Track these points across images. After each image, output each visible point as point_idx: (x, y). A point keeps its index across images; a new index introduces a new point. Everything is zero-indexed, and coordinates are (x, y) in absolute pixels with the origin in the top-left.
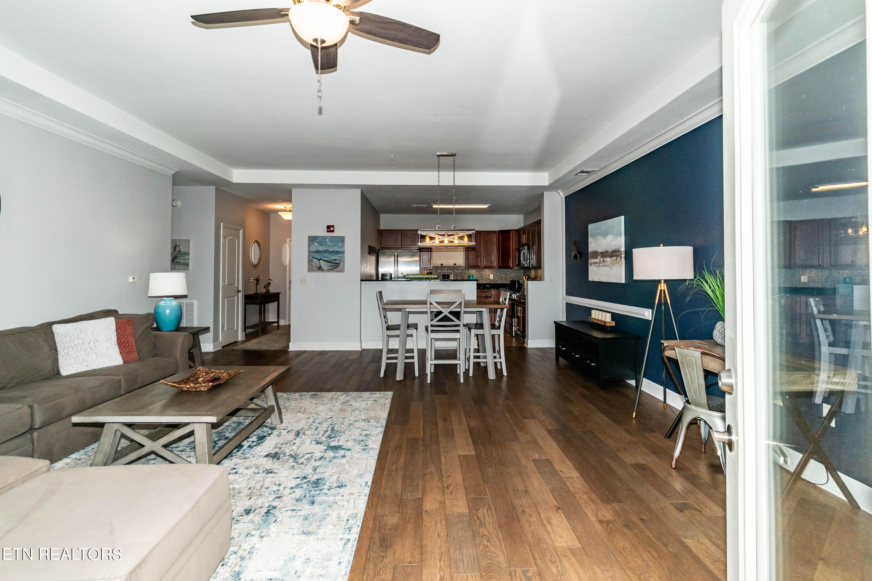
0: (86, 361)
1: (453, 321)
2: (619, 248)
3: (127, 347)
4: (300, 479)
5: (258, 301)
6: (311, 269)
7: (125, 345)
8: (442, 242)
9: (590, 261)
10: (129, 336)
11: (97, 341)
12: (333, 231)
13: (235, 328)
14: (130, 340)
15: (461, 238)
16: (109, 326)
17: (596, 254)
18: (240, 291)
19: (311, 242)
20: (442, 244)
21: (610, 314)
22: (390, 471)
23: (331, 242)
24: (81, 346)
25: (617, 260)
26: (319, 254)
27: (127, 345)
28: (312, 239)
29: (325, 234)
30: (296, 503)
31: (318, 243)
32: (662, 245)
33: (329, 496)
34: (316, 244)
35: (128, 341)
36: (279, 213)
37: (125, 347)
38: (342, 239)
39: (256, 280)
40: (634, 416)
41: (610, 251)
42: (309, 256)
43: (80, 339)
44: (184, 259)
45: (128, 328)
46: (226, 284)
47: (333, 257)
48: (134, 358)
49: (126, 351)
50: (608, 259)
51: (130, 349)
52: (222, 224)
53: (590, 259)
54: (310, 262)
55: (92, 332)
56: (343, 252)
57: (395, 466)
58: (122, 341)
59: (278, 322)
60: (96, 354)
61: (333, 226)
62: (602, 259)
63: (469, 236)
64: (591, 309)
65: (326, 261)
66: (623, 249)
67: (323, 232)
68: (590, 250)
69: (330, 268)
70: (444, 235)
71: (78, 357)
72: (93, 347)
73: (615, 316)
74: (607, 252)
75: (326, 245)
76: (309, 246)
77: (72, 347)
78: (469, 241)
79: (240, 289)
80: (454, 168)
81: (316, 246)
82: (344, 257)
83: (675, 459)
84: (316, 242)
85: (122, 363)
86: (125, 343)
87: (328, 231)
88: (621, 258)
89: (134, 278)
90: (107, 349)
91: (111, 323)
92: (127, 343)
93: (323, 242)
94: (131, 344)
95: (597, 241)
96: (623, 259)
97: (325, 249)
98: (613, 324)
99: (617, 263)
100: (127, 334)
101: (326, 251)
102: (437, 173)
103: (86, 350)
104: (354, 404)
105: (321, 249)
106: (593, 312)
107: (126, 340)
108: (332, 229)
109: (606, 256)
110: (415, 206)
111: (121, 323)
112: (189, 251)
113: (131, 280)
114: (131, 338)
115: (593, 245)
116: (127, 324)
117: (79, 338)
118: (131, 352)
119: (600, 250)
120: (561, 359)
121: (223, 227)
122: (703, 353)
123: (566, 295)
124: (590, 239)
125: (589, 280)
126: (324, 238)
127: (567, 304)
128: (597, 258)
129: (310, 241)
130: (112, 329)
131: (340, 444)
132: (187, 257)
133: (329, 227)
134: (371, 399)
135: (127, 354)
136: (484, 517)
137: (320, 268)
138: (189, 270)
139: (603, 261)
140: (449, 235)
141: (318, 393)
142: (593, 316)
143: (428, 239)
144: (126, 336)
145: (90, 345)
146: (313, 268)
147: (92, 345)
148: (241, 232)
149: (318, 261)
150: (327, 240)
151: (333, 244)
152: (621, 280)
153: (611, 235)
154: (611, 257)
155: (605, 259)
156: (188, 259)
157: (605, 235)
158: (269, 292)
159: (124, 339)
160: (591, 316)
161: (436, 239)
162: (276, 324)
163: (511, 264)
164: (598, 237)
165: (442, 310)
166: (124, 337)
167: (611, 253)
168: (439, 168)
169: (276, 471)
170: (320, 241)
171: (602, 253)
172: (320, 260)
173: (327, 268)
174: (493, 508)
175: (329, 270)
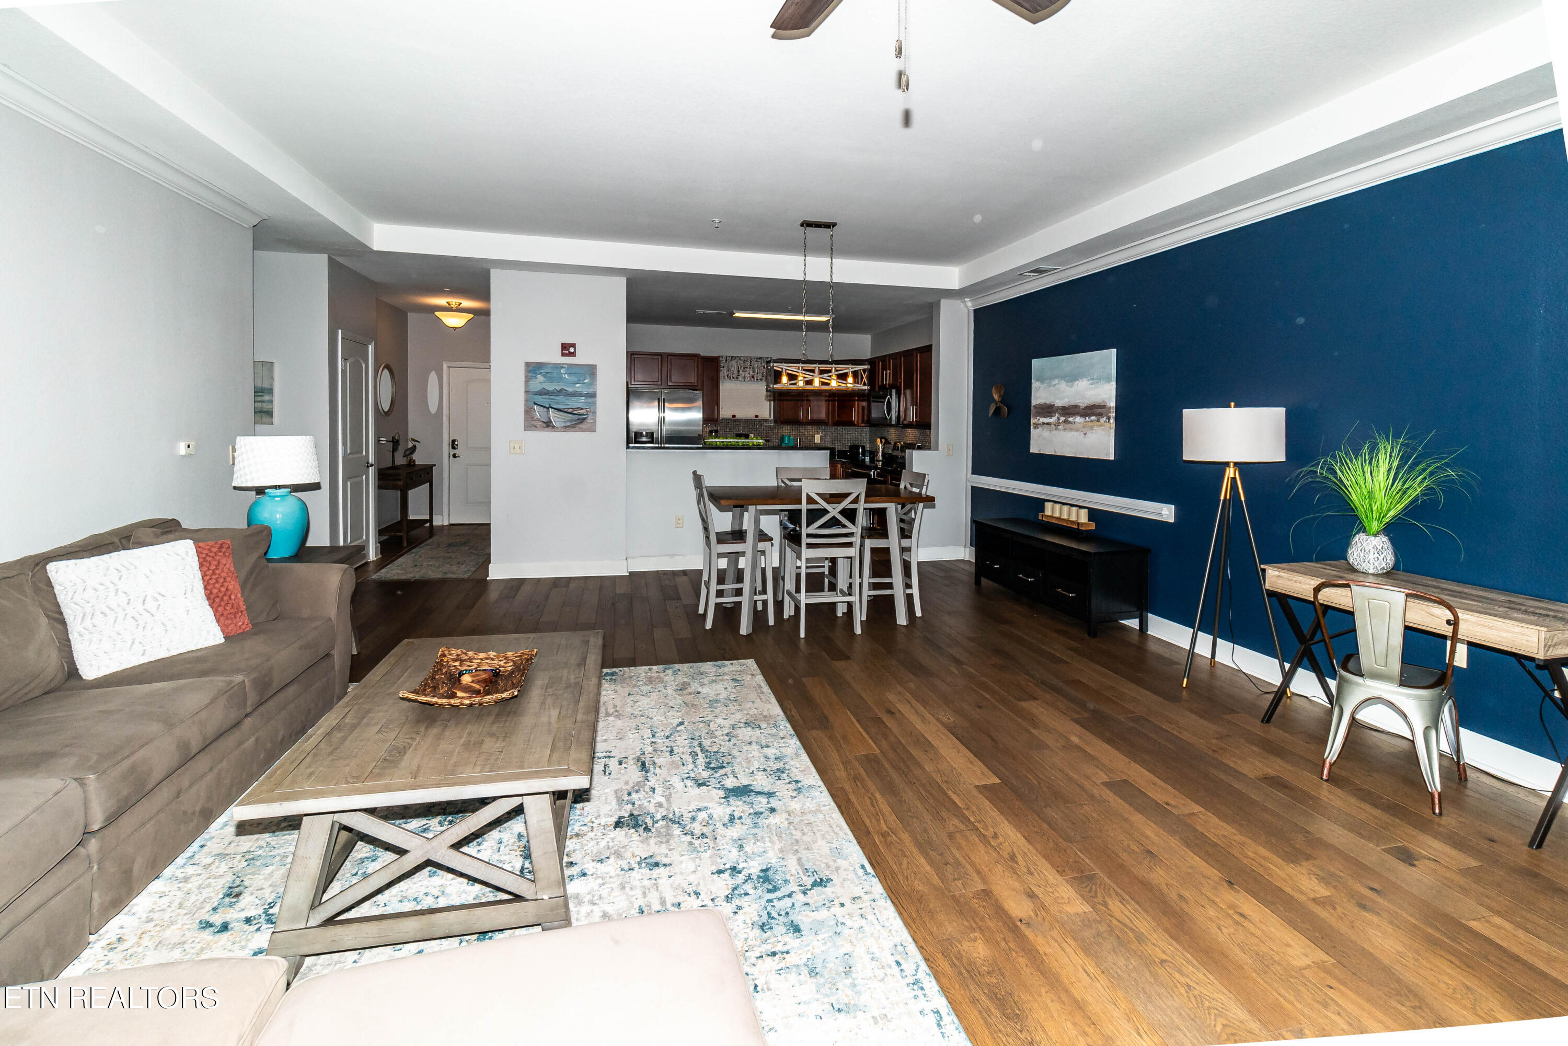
0: (140, 643)
1: (844, 526)
2: (1104, 401)
3: (227, 604)
4: (727, 874)
5: (400, 483)
6: (530, 424)
7: (222, 600)
8: (809, 382)
9: (1033, 421)
10: (228, 579)
11: (163, 596)
12: (573, 354)
13: (364, 538)
14: (231, 587)
15: (843, 377)
16: (183, 559)
17: (1048, 410)
18: (372, 465)
19: (531, 374)
20: (809, 387)
21: (1086, 510)
22: (884, 835)
23: (570, 374)
24: (124, 610)
25: (1098, 421)
26: (547, 397)
27: (226, 598)
28: (532, 369)
29: (559, 359)
30: (765, 935)
31: (544, 376)
32: (1232, 404)
33: (817, 909)
34: (540, 378)
35: (227, 589)
36: (436, 313)
37: (223, 604)
38: (591, 371)
39: (393, 441)
40: (1184, 685)
41: (1083, 405)
42: (526, 401)
43: (120, 592)
44: (262, 402)
45: (223, 561)
46: (349, 452)
47: (573, 403)
48: (243, 627)
49: (225, 613)
50: (1078, 419)
51: (232, 607)
52: (340, 331)
53: (1036, 417)
54: (528, 412)
55: (148, 577)
56: (593, 395)
57: (882, 822)
58: (215, 591)
59: (431, 521)
60: (163, 624)
61: (573, 345)
62: (1062, 419)
63: (855, 374)
64: (1043, 501)
65: (560, 410)
66: (1113, 404)
67: (556, 357)
68: (1034, 402)
69: (568, 424)
70: (813, 371)
71: (119, 634)
72: (153, 610)
73: (1094, 514)
74: (1076, 406)
75: (560, 379)
76: (527, 380)
77: (102, 613)
78: (854, 382)
79: (371, 459)
80: (832, 251)
81: (539, 382)
82: (595, 403)
83: (1327, 765)
84: (540, 373)
85: (223, 640)
86: (221, 595)
87: (563, 355)
88: (1109, 418)
89: (189, 446)
90: (188, 612)
91: (187, 553)
92: (225, 595)
93: (555, 375)
94: (233, 597)
95: (1052, 389)
96: (1112, 421)
97: (558, 388)
98: (1092, 526)
99: (1100, 426)
100: (223, 575)
101: (560, 392)
102: (802, 258)
103: (137, 616)
104: (704, 690)
105: (550, 387)
106: (1048, 506)
107: (223, 589)
108: (572, 350)
109: (1074, 414)
110: (701, 311)
111: (206, 552)
112: (272, 384)
113: (182, 449)
114: (233, 583)
115: (1040, 395)
116: (221, 554)
117: (117, 591)
118: (236, 613)
119: (1059, 403)
120: (984, 581)
121: (343, 338)
122: (1407, 595)
123: (973, 473)
124: (1035, 384)
125: (1032, 451)
126: (558, 366)
127: (974, 489)
128: (1051, 417)
129: (530, 372)
130: (191, 567)
131: (745, 781)
132: (266, 398)
133: (565, 347)
134: (726, 677)
135: (227, 618)
136: (1131, 921)
137: (548, 424)
138: (272, 424)
139: (1066, 422)
140: (822, 372)
141: (615, 670)
142: (1048, 512)
143: (784, 379)
144: (221, 580)
145: (147, 606)
146: (534, 423)
147: (150, 605)
148: (370, 348)
149: (545, 410)
150: (562, 371)
151: (574, 379)
152: (1108, 454)
153: (1085, 380)
154: (1083, 415)
155: (1071, 419)
156: (271, 402)
157: (1072, 378)
158: (414, 465)
159: (217, 585)
160: (1043, 511)
161: (800, 378)
162: (428, 525)
163: (854, 418)
164: (1056, 381)
165: (828, 507)
166: (217, 582)
167: (1083, 409)
168: (805, 249)
169: (665, 861)
170: (548, 373)
171: (1064, 408)
172: (548, 408)
173: (563, 425)
174: (1127, 897)
175: (566, 428)
